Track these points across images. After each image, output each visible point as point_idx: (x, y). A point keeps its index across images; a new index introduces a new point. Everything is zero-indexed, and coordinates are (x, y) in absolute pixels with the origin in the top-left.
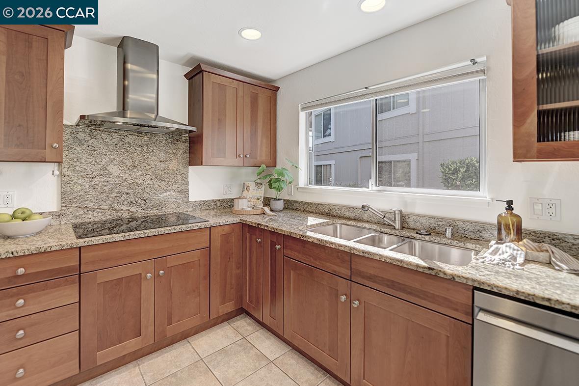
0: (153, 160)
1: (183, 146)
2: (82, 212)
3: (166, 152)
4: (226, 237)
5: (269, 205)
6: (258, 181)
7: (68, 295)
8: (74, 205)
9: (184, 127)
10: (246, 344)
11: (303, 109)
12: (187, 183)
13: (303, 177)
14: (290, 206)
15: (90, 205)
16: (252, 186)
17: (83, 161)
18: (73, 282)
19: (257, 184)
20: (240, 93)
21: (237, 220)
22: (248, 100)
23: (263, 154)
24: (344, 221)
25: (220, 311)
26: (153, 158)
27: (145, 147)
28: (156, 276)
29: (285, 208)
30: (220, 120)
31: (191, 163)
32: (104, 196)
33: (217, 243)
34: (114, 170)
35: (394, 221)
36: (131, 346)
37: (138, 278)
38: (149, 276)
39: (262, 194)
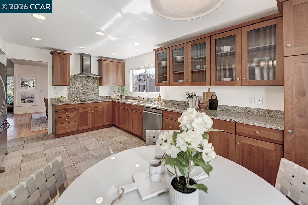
0: (89, 85)
1: (97, 81)
2: (73, 98)
3: (92, 82)
4: (108, 105)
5: (121, 97)
6: (118, 90)
7: (74, 114)
8: (71, 96)
9: (97, 76)
10: (112, 130)
11: (131, 70)
12: (98, 91)
13: (131, 89)
14: (127, 98)
15: (74, 96)
16: (117, 92)
17: (73, 85)
18: (74, 111)
19: (118, 91)
20: (113, 65)
21: (111, 100)
22: (115, 67)
23: (120, 82)
24: (138, 101)
25: (107, 123)
26: (89, 84)
27: (87, 81)
28: (91, 112)
29: (126, 99)
30: (107, 73)
31: (99, 85)
32: (77, 94)
33: (106, 106)
34: (80, 87)
35: (146, 100)
36: (86, 127)
37: (87, 112)
38: (90, 112)
39: (119, 94)
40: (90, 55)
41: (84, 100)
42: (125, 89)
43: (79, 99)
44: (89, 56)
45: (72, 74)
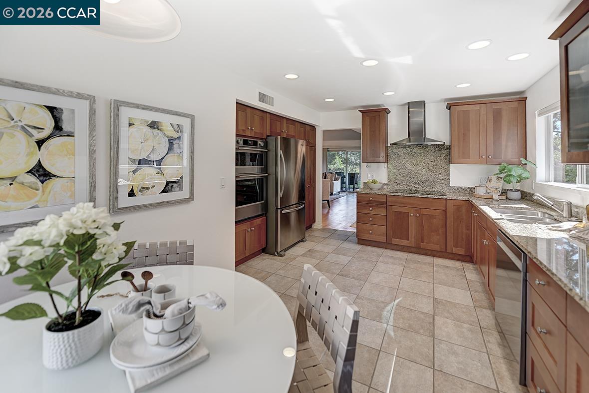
2: (395, 185)
3: (434, 156)
4: (458, 208)
6: (500, 176)
8: (392, 181)
11: (539, 115)
12: (449, 175)
16: (494, 178)
17: (395, 162)
18: (385, 207)
19: (498, 178)
21: (466, 198)
22: (491, 117)
25: (454, 250)
26: (427, 160)
27: (422, 154)
28: (416, 216)
31: (450, 162)
32: (403, 179)
34: (408, 166)
36: (405, 242)
37: (407, 214)
38: (412, 214)
39: (501, 185)
40: (424, 101)
41: (416, 190)
42: (513, 173)
43: (405, 188)
44: (422, 104)
45: (391, 140)
